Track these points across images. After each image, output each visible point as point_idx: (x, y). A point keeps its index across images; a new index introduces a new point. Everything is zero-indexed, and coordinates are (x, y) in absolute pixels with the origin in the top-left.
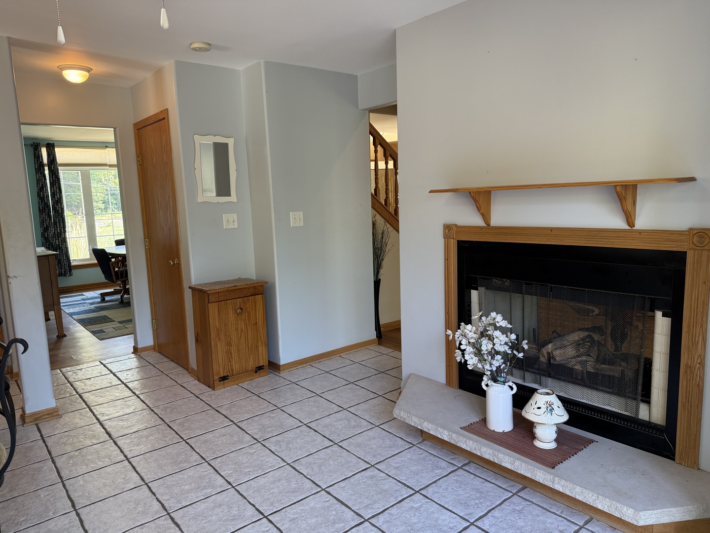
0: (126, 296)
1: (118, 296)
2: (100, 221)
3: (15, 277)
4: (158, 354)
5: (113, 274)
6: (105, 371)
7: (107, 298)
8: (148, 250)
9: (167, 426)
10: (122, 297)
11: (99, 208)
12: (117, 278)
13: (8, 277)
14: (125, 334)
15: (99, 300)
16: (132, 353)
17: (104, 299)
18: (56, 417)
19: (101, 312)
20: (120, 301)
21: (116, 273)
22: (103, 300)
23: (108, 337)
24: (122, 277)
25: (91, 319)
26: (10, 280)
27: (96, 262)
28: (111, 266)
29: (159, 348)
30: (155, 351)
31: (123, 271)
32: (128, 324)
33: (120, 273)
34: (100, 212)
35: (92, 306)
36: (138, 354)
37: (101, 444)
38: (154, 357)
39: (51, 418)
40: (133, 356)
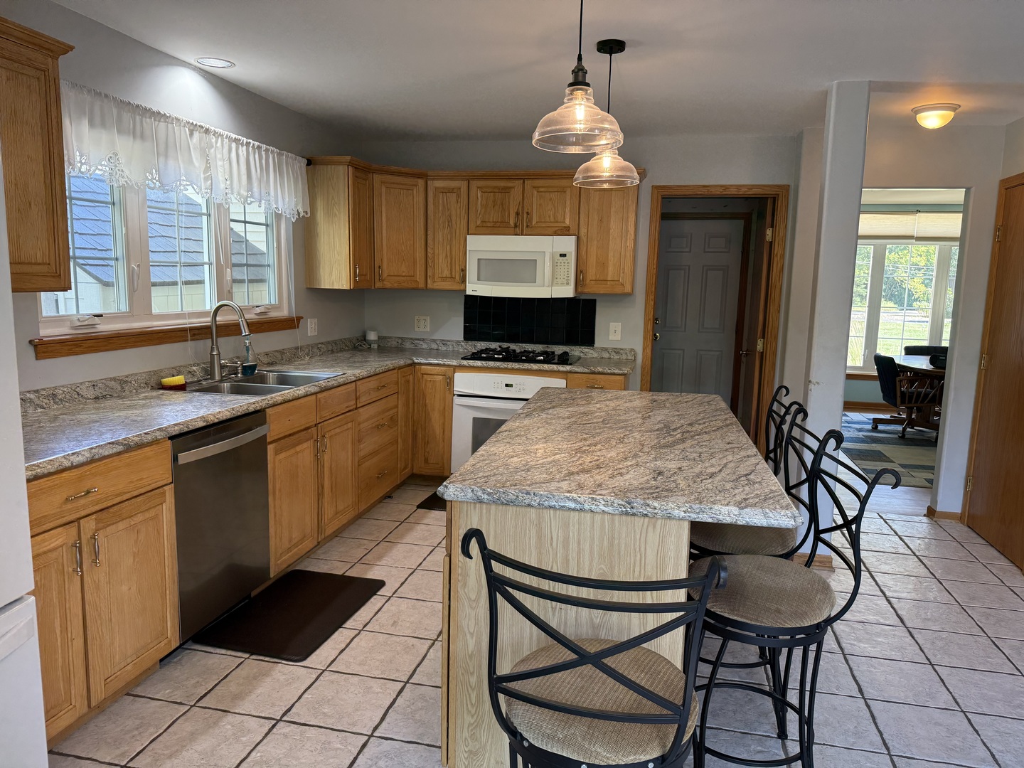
0: (908, 429)
1: (900, 428)
2: (857, 313)
3: (818, 383)
4: (966, 529)
5: (898, 394)
6: (886, 530)
7: (881, 427)
8: (984, 371)
9: (991, 643)
10: (904, 429)
11: (859, 295)
12: (903, 403)
13: (810, 382)
14: (911, 484)
15: (869, 427)
16: (924, 516)
17: (877, 427)
18: (828, 569)
19: (873, 445)
20: (900, 435)
21: (903, 394)
22: (875, 429)
23: (886, 482)
24: (910, 402)
25: (859, 450)
26: (811, 386)
27: (876, 373)
28: (898, 383)
29: (971, 519)
30: (963, 523)
31: (913, 393)
32: (914, 472)
33: (909, 396)
34: (859, 300)
35: (861, 433)
36: (935, 519)
37: (892, 628)
38: (961, 530)
39: (823, 568)
40: (925, 519)
